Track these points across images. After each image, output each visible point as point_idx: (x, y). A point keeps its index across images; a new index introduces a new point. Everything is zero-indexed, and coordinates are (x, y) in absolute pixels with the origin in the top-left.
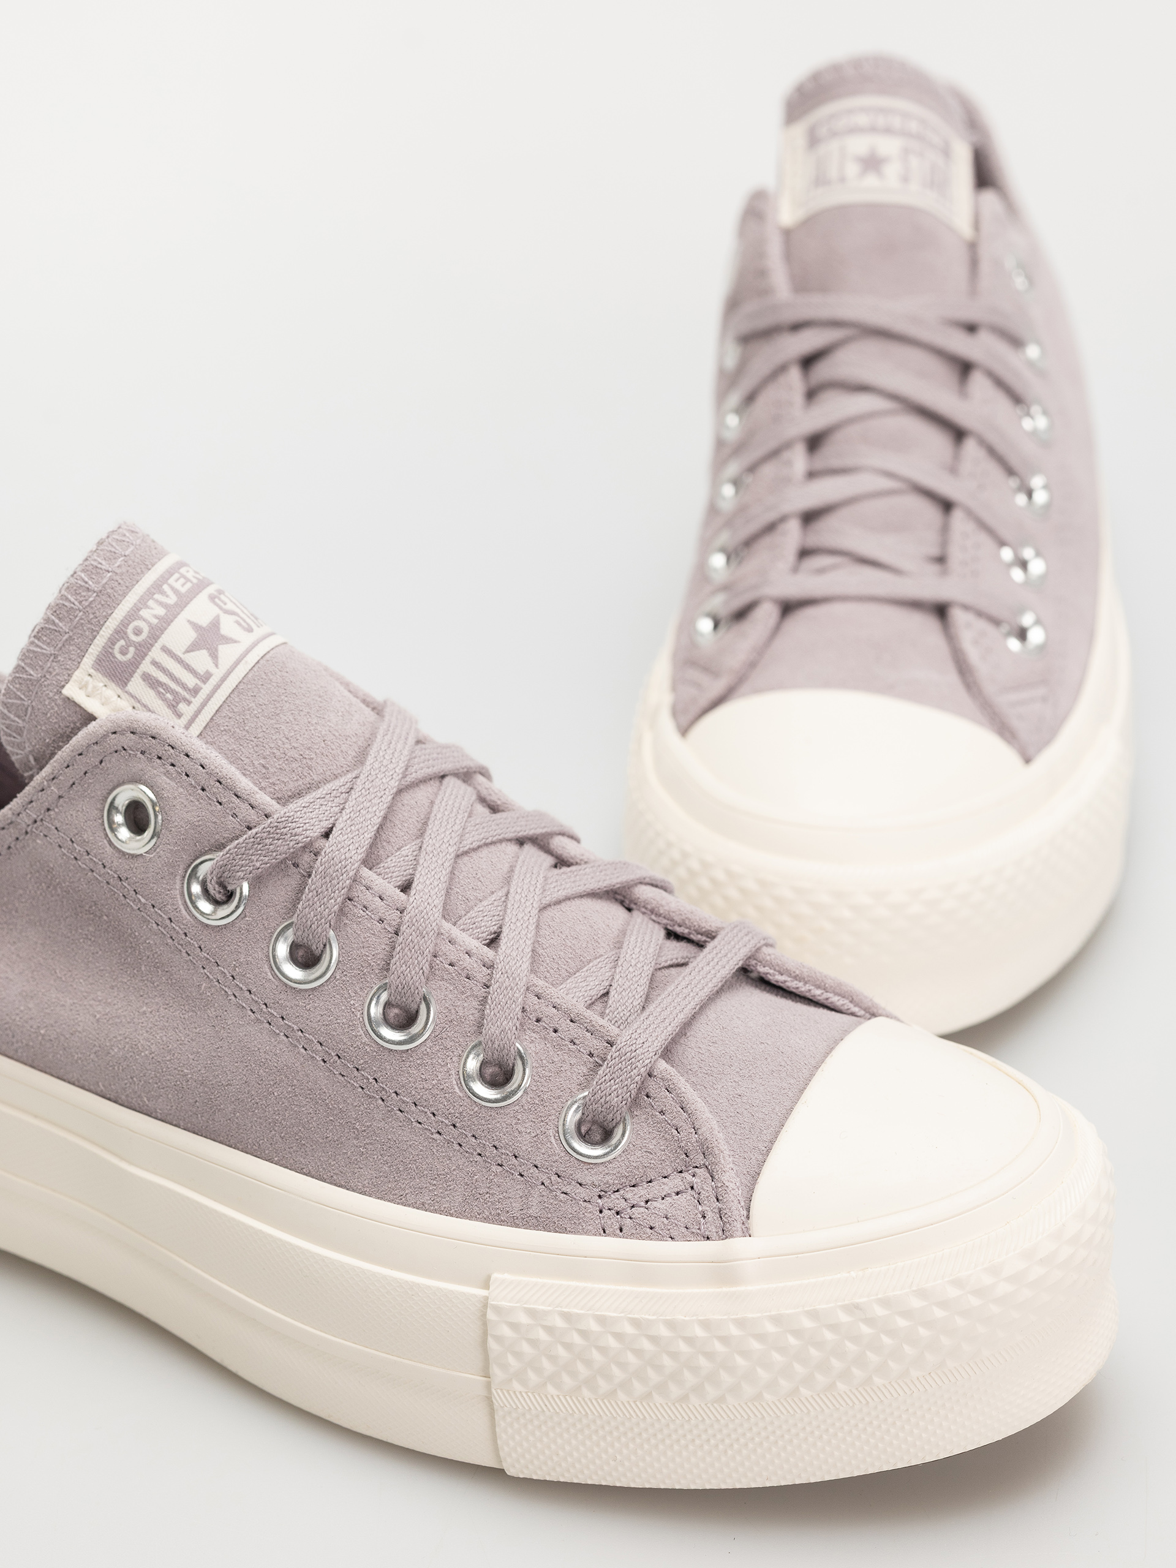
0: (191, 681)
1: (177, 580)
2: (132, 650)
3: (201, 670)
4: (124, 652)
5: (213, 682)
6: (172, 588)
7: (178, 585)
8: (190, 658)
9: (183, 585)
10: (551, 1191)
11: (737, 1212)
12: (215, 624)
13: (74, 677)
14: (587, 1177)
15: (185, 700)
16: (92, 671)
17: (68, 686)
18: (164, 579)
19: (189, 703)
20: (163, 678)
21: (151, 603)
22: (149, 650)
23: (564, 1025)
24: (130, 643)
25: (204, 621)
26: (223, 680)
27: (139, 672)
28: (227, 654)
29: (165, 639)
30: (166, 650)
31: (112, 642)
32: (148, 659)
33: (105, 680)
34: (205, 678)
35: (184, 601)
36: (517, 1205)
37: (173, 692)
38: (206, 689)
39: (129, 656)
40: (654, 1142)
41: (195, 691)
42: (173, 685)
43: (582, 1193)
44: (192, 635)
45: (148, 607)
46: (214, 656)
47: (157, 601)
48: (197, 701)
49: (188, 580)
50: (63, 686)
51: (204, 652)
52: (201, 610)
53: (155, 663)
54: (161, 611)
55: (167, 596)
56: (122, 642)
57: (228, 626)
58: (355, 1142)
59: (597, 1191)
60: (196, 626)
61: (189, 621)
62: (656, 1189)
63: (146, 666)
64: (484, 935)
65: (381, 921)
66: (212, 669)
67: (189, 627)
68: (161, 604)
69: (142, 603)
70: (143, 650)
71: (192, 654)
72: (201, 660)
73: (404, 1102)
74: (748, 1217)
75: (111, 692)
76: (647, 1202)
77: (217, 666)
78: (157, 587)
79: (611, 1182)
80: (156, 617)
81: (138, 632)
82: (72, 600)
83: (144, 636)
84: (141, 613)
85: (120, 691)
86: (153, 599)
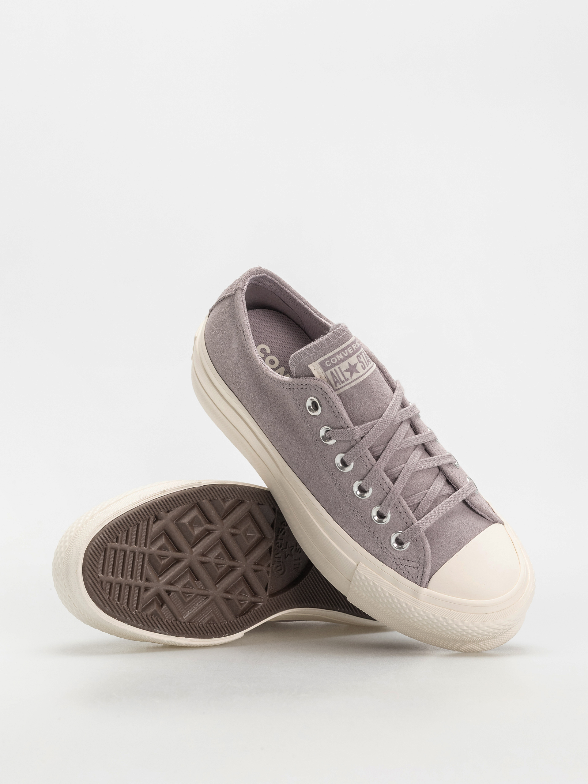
0: (343, 379)
1: (350, 349)
2: (330, 364)
3: (347, 378)
4: (328, 363)
5: (348, 382)
6: (348, 351)
7: (349, 351)
8: (345, 373)
9: (351, 351)
10: (383, 551)
11: (426, 579)
12: (355, 365)
13: (313, 364)
14: (393, 552)
15: (339, 383)
16: (318, 364)
17: (310, 365)
18: (346, 348)
19: (340, 384)
20: (336, 375)
21: (340, 354)
22: (335, 366)
23: (403, 512)
24: (330, 362)
25: (353, 364)
26: (351, 382)
27: (330, 370)
28: (356, 375)
29: (340, 365)
30: (339, 368)
31: (326, 360)
32: (333, 369)
33: (321, 368)
34: (347, 380)
35: (350, 356)
36: (373, 549)
37: (337, 379)
38: (346, 383)
39: (329, 365)
40: (413, 552)
41: (343, 382)
42: (338, 378)
43: (390, 555)
44: (348, 367)
45: (339, 355)
46: (351, 375)
47: (342, 354)
48: (342, 385)
49: (353, 349)
50: (309, 364)
51: (349, 373)
52: (353, 360)
53: (335, 370)
54: (342, 357)
55: (345, 353)
56: (329, 361)
57: (359, 367)
58: (340, 511)
59: (394, 557)
60: (349, 364)
61: (348, 363)
62: (408, 563)
63: (332, 370)
64: (393, 477)
65: (367, 466)
66: (350, 378)
67: (348, 364)
68: (343, 355)
69: (338, 353)
70: (333, 365)
71: (346, 372)
72: (347, 375)
73: (355, 510)
74: (429, 582)
75: (321, 371)
76: (405, 565)
77: (351, 378)
78: (343, 350)
79: (398, 557)
80: (340, 358)
81: (334, 360)
82: (319, 345)
83: (335, 362)
84: (337, 356)
85: (323, 372)
86: (341, 353)
